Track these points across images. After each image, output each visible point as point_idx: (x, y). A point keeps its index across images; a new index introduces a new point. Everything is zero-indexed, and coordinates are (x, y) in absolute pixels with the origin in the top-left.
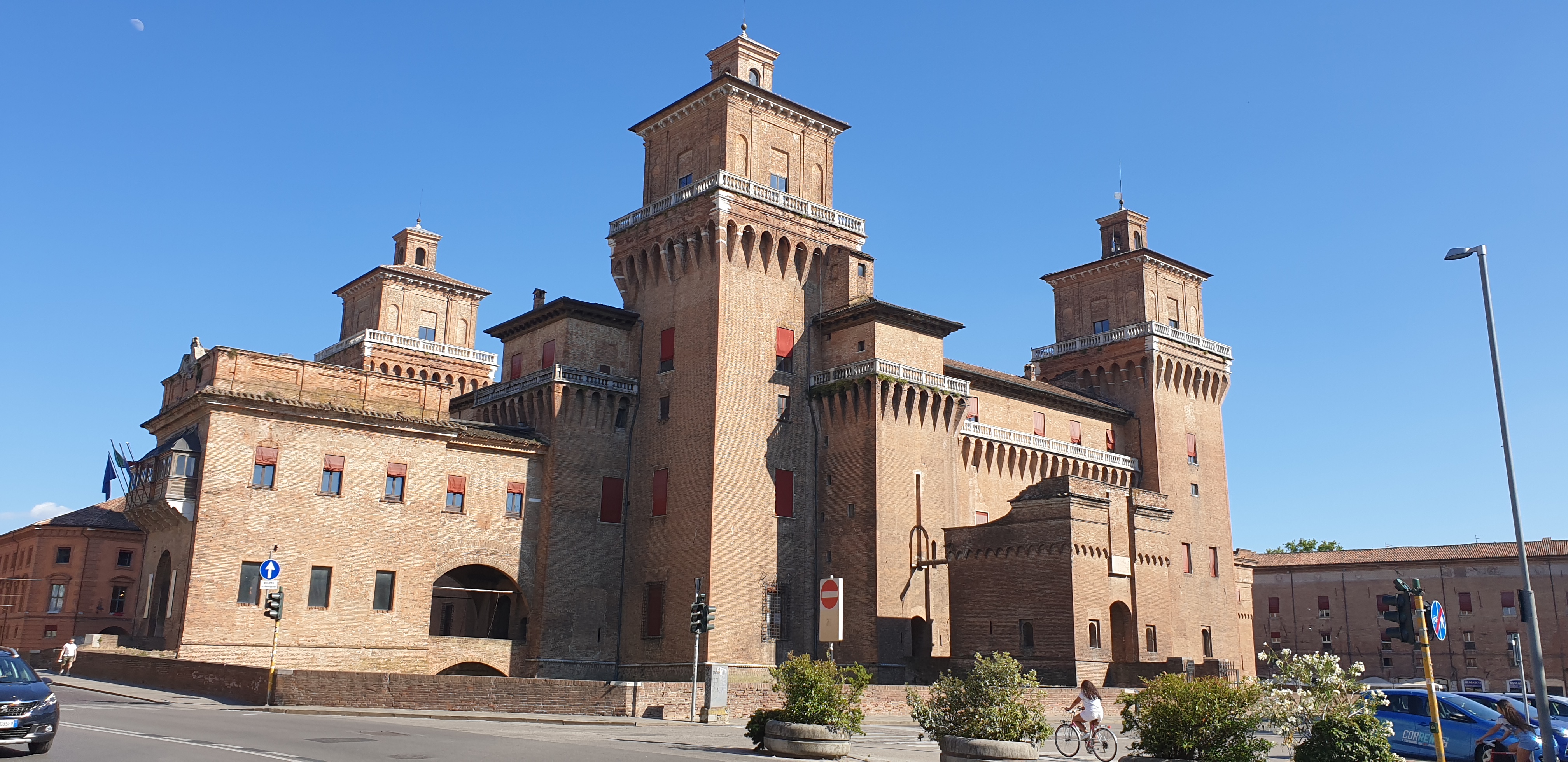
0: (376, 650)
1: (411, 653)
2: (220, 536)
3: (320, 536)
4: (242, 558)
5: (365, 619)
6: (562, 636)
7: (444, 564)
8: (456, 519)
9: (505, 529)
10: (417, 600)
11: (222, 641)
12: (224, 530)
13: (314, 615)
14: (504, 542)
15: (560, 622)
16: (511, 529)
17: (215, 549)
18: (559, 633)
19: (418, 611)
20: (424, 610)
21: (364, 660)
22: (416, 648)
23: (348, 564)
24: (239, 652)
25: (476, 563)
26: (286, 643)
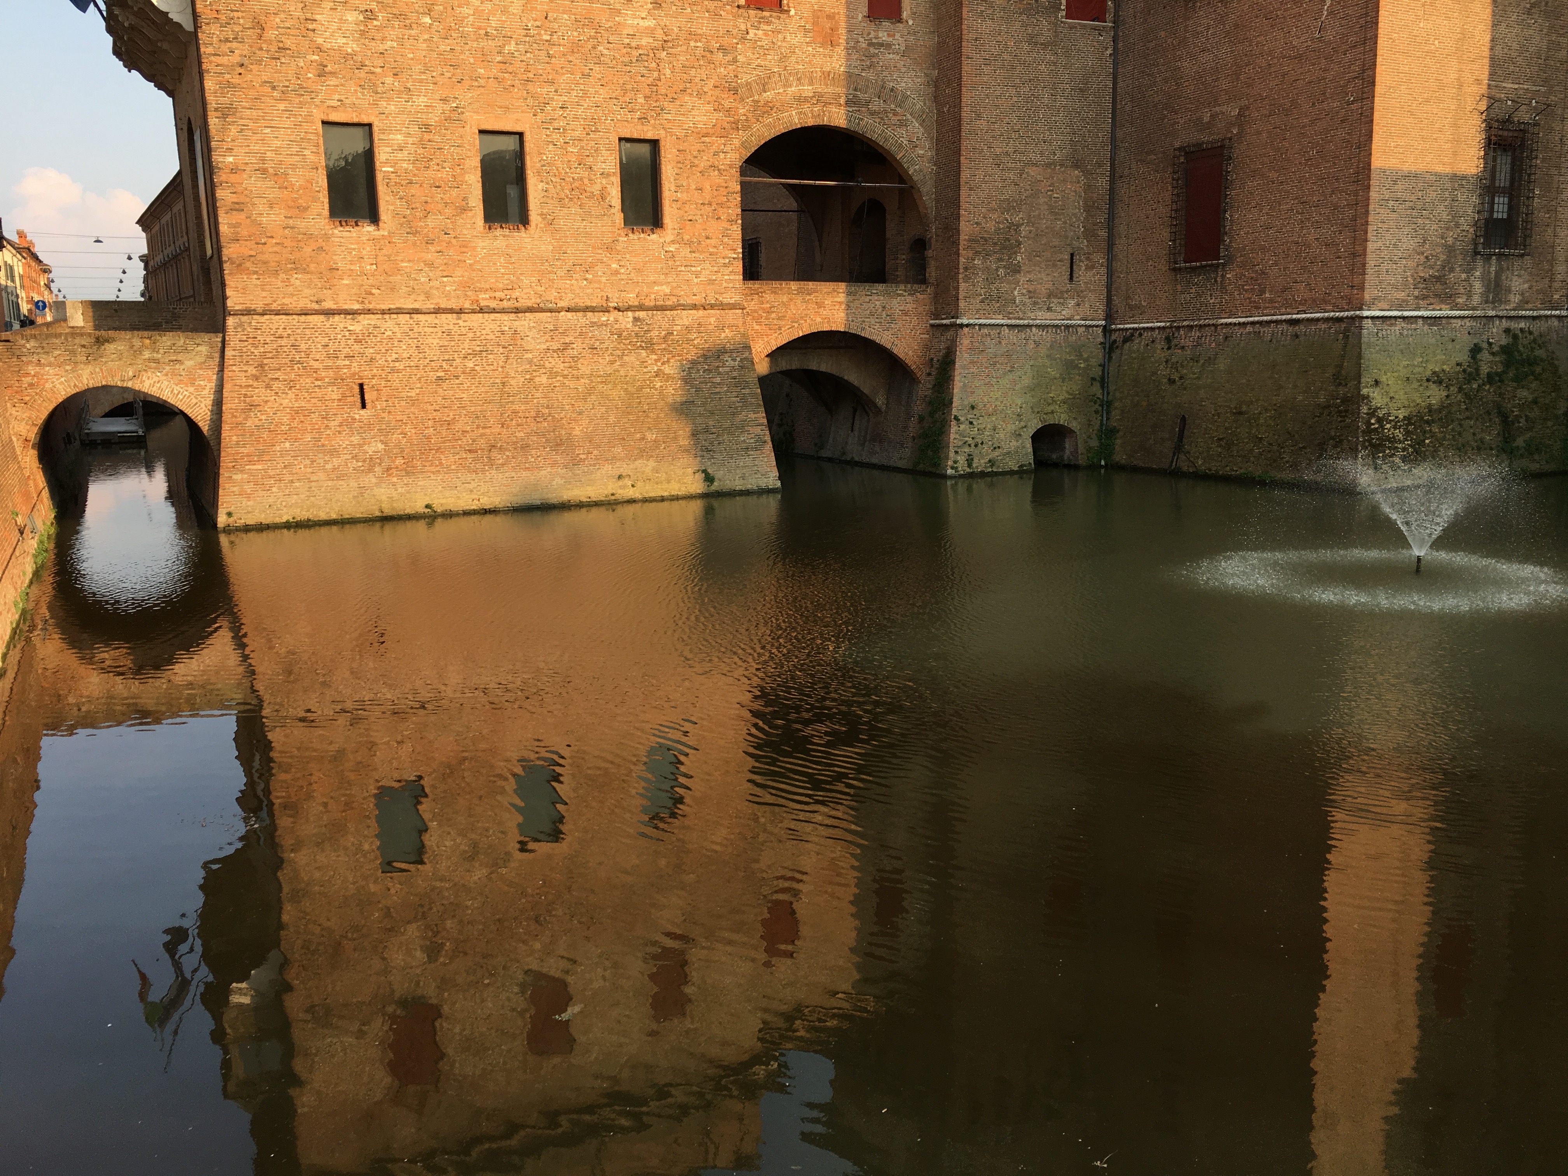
0: (642, 314)
1: (712, 318)
2: (259, 62)
3: (484, 58)
4: (319, 115)
5: (609, 249)
6: (1001, 272)
7: (756, 127)
8: (769, 23)
9: (871, 44)
10: (710, 204)
11: (317, 307)
12: (264, 46)
13: (501, 243)
14: (870, 75)
15: (995, 244)
16: (882, 45)
17: (252, 94)
18: (994, 266)
19: (715, 227)
20: (726, 225)
21: (620, 336)
22: (722, 306)
23: (556, 125)
24: (357, 327)
25: (819, 122)
26: (453, 304)
